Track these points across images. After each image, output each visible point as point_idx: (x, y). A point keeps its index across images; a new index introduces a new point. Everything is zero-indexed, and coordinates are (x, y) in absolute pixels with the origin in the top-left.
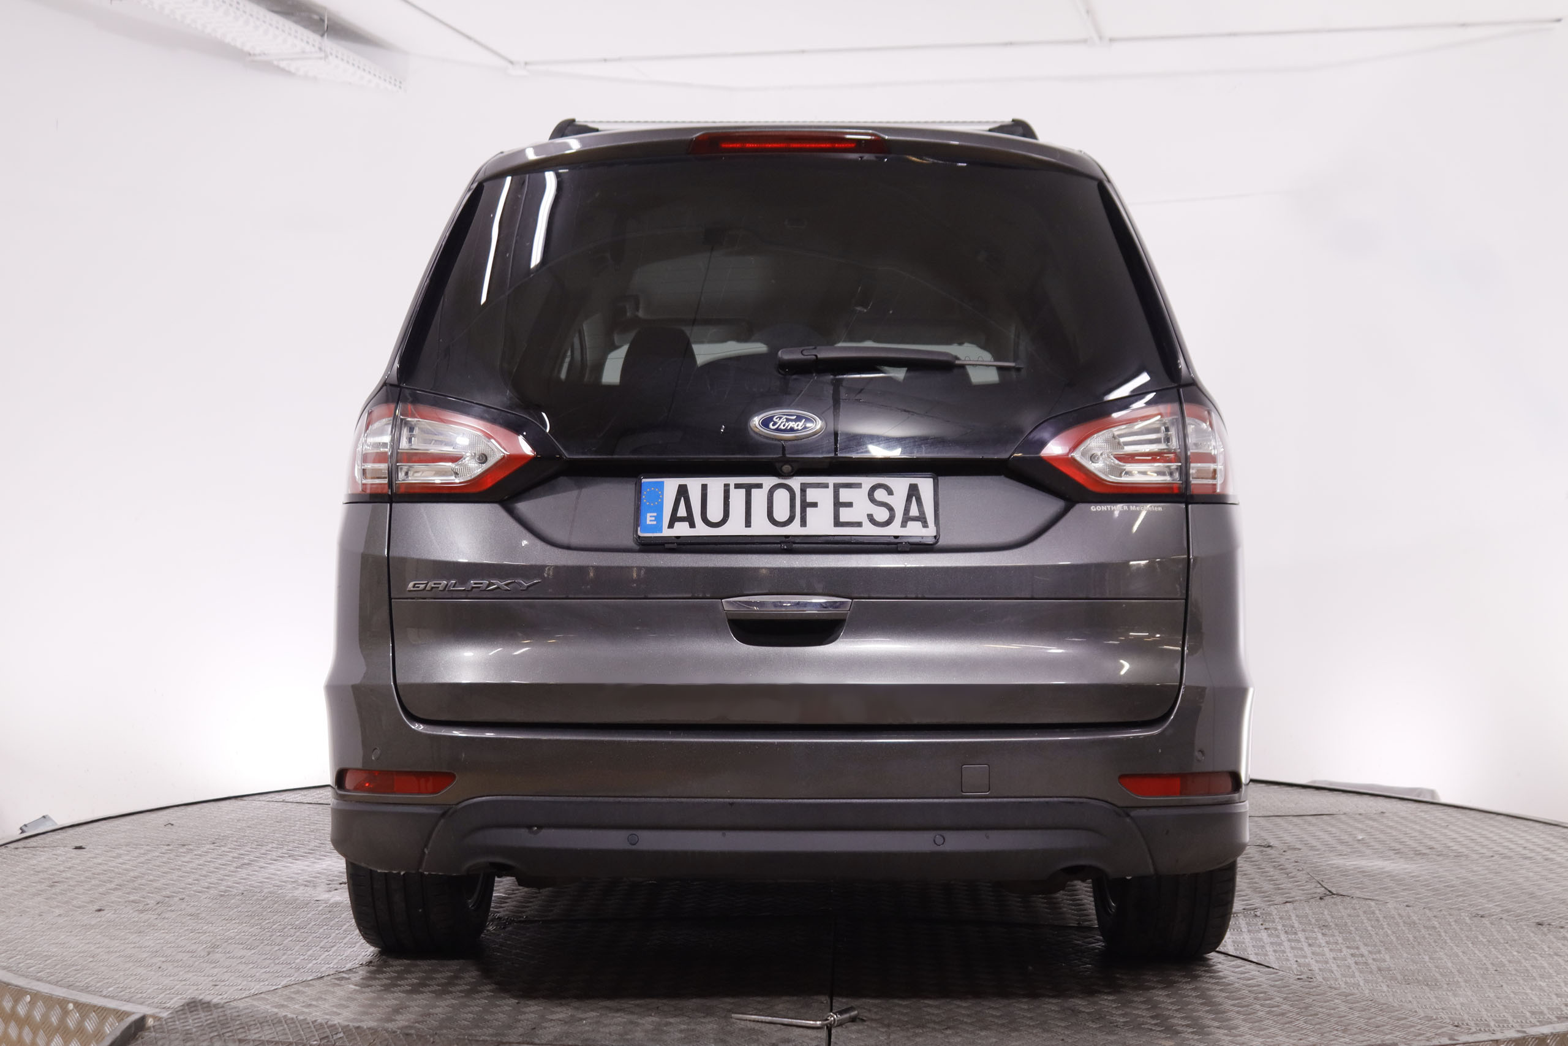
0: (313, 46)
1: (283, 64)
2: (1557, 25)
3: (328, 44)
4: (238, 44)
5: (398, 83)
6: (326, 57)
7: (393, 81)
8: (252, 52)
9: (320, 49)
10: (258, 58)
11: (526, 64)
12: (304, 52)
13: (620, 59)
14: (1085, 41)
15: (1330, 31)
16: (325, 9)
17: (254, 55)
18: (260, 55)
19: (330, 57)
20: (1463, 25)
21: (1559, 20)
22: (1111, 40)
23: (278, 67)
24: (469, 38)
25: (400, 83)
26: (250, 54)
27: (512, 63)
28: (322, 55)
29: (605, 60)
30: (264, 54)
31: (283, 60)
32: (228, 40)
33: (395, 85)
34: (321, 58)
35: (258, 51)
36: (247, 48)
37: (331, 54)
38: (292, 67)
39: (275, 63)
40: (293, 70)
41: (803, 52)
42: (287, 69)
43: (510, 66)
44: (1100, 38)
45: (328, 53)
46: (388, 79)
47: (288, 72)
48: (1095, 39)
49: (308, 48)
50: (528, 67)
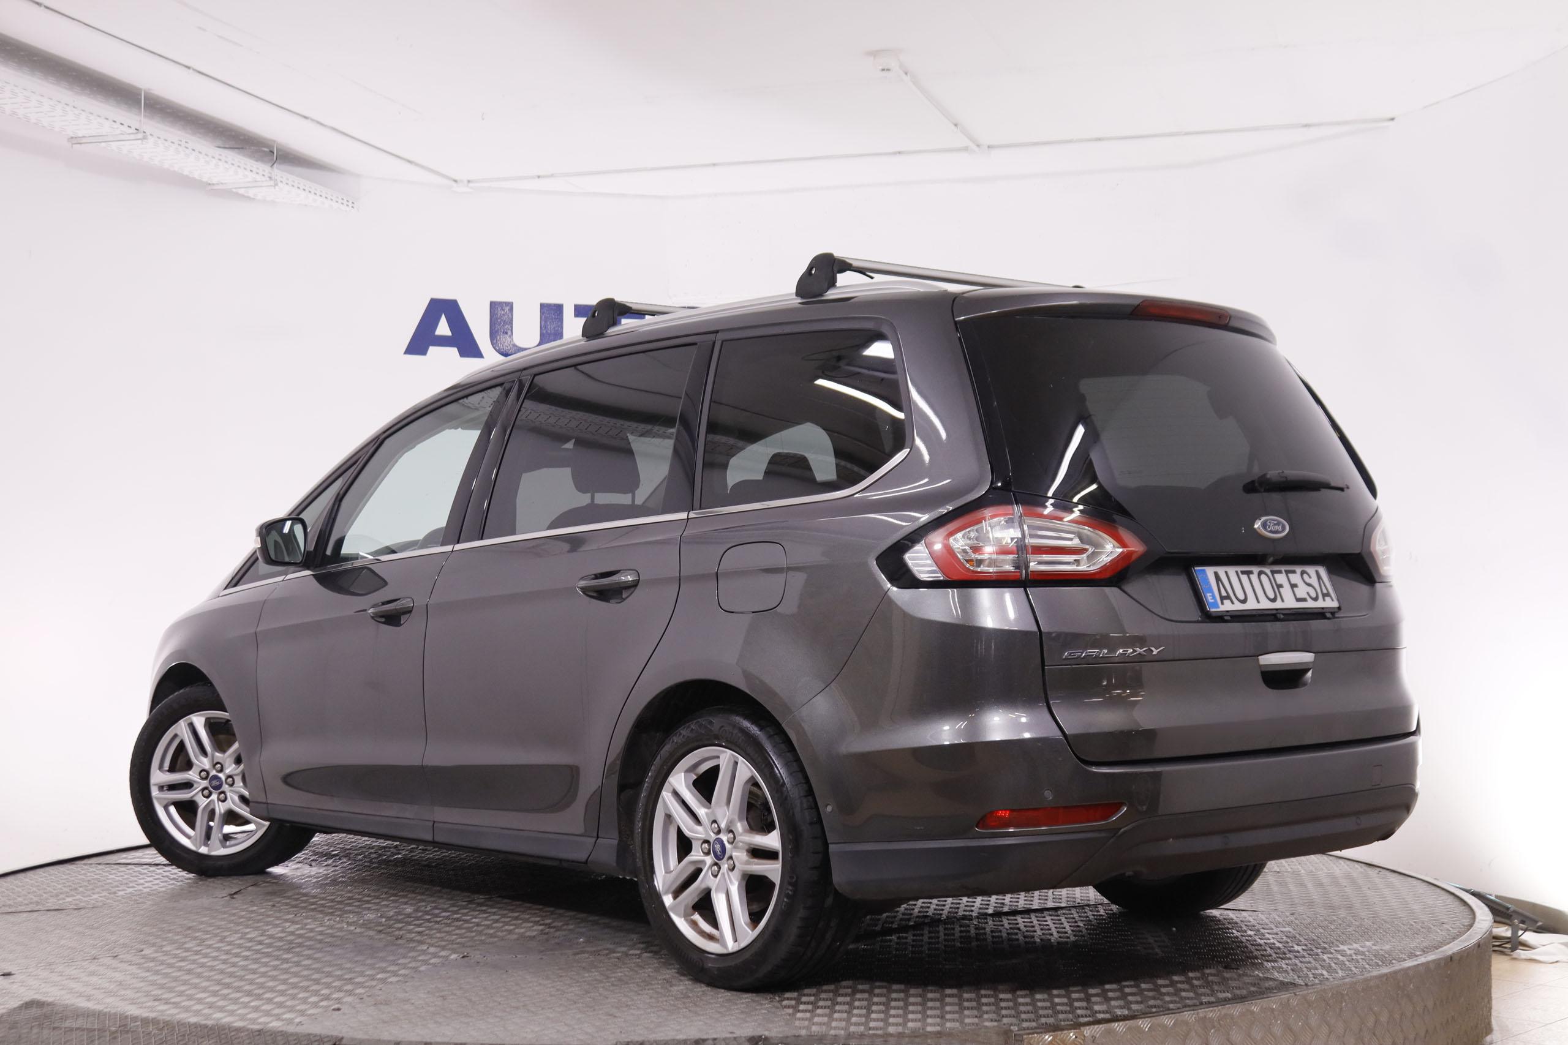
0: (263, 175)
1: (241, 191)
2: (1391, 123)
3: (280, 172)
4: (196, 175)
5: (350, 204)
6: (276, 185)
7: (345, 202)
8: (210, 182)
9: (270, 178)
10: (216, 187)
11: (469, 181)
12: (256, 181)
13: (552, 176)
14: (966, 149)
15: (1187, 134)
16: (274, 141)
17: (213, 184)
18: (218, 184)
19: (279, 184)
20: (1306, 126)
21: (1392, 119)
22: (989, 147)
23: (237, 194)
24: (410, 162)
25: (353, 203)
26: (210, 184)
27: (455, 181)
28: (272, 183)
29: (539, 177)
30: (222, 184)
31: (240, 188)
32: (186, 173)
33: (347, 205)
34: (271, 186)
35: (214, 182)
36: (205, 179)
37: (281, 182)
38: (251, 193)
39: (234, 190)
40: (252, 196)
41: (714, 165)
42: (246, 194)
43: (454, 184)
44: (978, 146)
45: (278, 180)
46: (340, 201)
47: (248, 198)
48: (974, 147)
49: (258, 178)
50: (471, 185)
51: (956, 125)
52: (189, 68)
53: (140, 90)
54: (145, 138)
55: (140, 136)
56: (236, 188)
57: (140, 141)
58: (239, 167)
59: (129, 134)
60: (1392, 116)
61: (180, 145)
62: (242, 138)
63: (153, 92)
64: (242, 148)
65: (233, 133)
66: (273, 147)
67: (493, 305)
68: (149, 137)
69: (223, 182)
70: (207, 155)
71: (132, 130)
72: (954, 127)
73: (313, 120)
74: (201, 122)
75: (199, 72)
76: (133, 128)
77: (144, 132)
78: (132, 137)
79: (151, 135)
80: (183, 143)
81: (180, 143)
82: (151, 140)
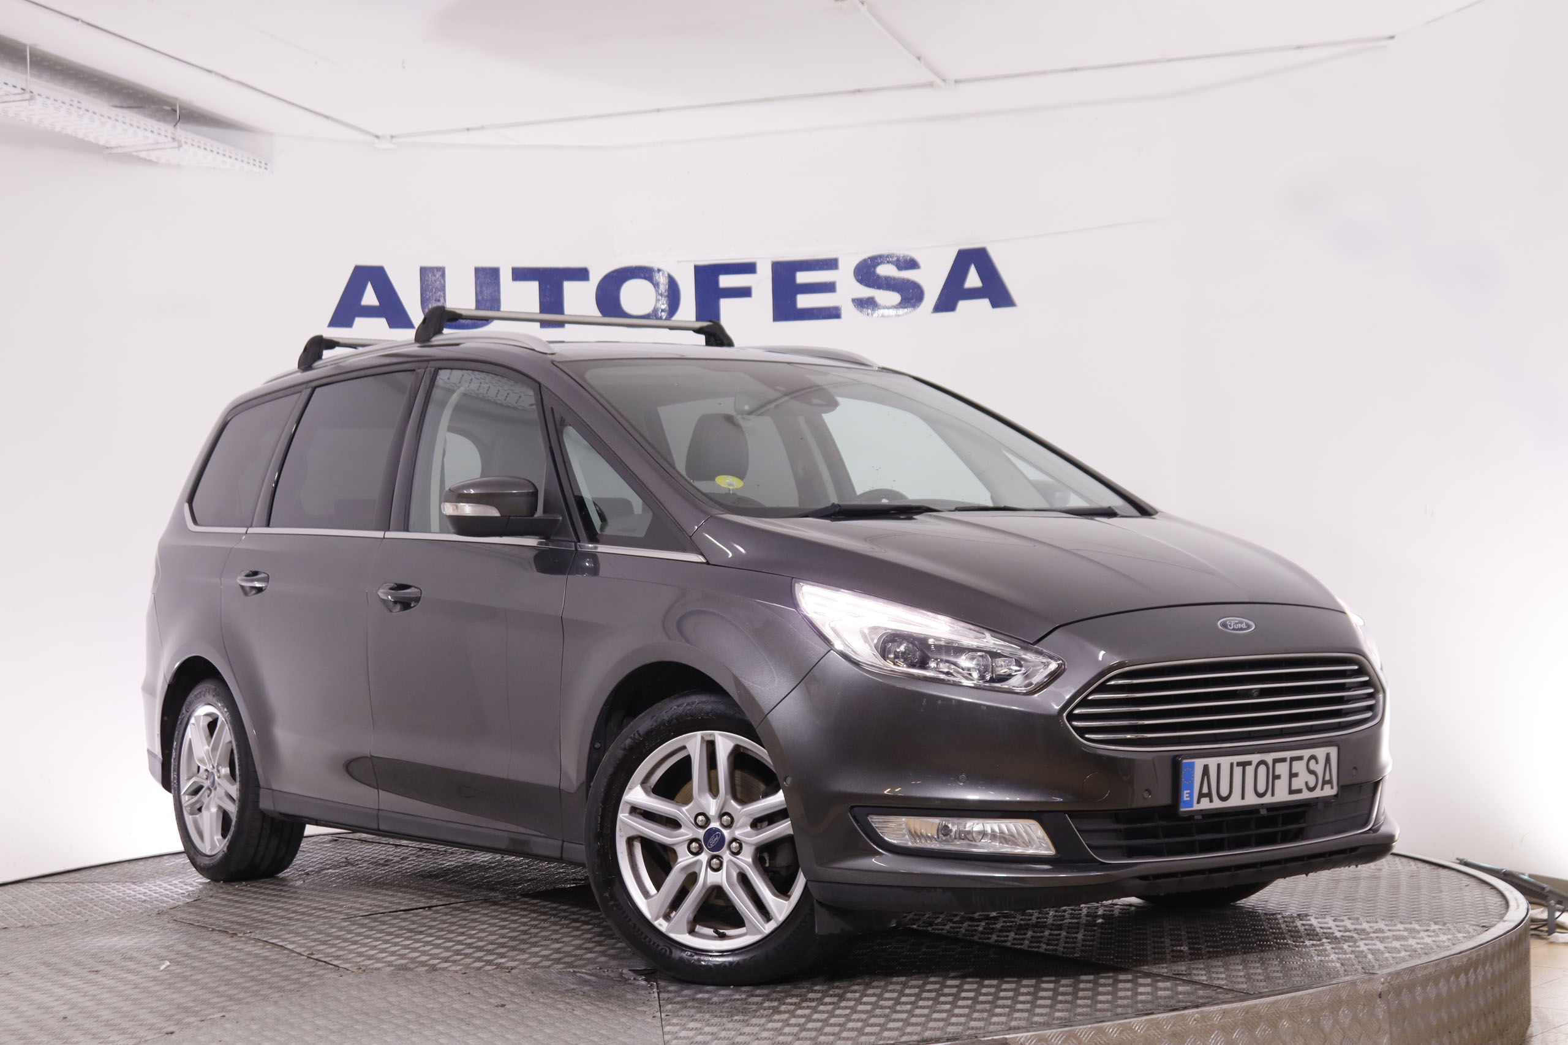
0: (166, 136)
1: (143, 155)
2: (1390, 42)
3: (183, 132)
4: (92, 139)
5: (263, 165)
6: (180, 146)
7: (257, 163)
8: (108, 145)
9: (174, 139)
10: (115, 151)
11: (392, 137)
12: (158, 143)
13: (482, 128)
14: (931, 85)
15: (1170, 60)
16: (176, 99)
17: (111, 148)
18: (116, 147)
19: (184, 146)
20: (1299, 47)
21: (1392, 37)
22: (956, 82)
23: (138, 158)
24: (326, 117)
25: (266, 164)
26: (107, 148)
27: (377, 137)
28: (176, 144)
29: (468, 130)
30: (121, 147)
31: (141, 151)
32: (80, 136)
33: (260, 167)
34: (175, 148)
35: (113, 144)
36: (102, 143)
37: (186, 143)
38: (153, 156)
39: (135, 154)
40: (155, 160)
41: (658, 110)
42: (148, 158)
43: (376, 140)
44: (944, 81)
45: (183, 142)
46: (252, 162)
47: (151, 161)
48: (938, 81)
49: (161, 139)
50: (394, 140)
51: (919, 59)
52: (77, 19)
53: (25, 46)
54: (32, 98)
55: (27, 96)
56: (136, 151)
57: (27, 102)
58: (138, 127)
59: (15, 94)
60: (1391, 34)
61: (71, 105)
62: (141, 96)
63: (38, 47)
64: (141, 107)
65: (131, 91)
66: (176, 105)
67: (424, 271)
68: (37, 97)
69: (122, 145)
70: (102, 116)
71: (19, 91)
72: (917, 62)
73: (217, 74)
74: (95, 80)
75: (89, 24)
76: (19, 87)
77: (31, 92)
78: (19, 97)
79: (39, 95)
80: (75, 103)
81: (71, 103)
82: (39, 101)
